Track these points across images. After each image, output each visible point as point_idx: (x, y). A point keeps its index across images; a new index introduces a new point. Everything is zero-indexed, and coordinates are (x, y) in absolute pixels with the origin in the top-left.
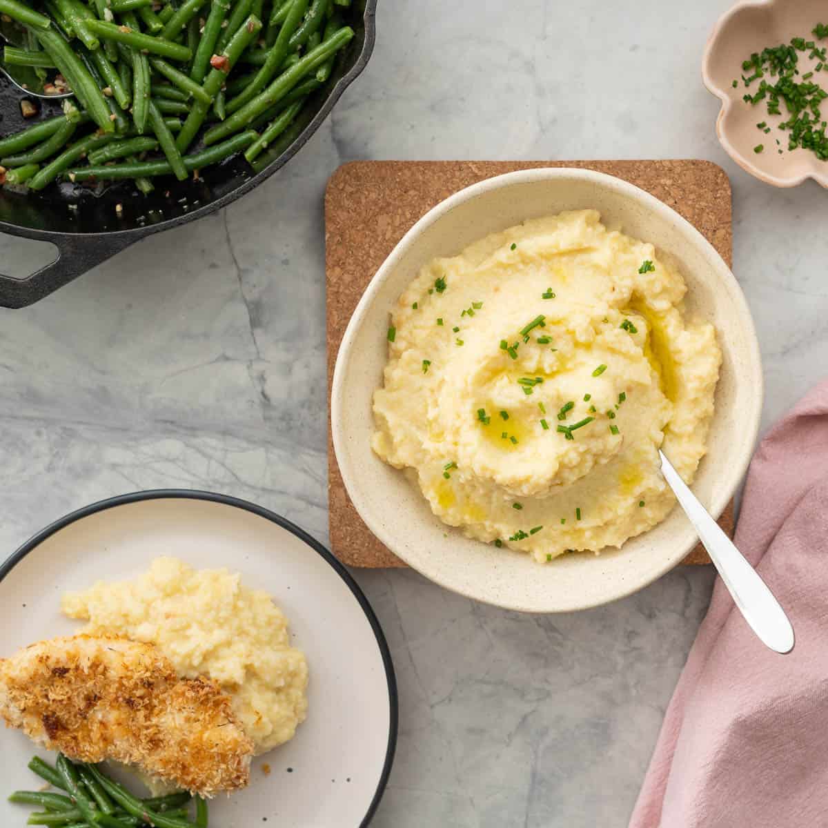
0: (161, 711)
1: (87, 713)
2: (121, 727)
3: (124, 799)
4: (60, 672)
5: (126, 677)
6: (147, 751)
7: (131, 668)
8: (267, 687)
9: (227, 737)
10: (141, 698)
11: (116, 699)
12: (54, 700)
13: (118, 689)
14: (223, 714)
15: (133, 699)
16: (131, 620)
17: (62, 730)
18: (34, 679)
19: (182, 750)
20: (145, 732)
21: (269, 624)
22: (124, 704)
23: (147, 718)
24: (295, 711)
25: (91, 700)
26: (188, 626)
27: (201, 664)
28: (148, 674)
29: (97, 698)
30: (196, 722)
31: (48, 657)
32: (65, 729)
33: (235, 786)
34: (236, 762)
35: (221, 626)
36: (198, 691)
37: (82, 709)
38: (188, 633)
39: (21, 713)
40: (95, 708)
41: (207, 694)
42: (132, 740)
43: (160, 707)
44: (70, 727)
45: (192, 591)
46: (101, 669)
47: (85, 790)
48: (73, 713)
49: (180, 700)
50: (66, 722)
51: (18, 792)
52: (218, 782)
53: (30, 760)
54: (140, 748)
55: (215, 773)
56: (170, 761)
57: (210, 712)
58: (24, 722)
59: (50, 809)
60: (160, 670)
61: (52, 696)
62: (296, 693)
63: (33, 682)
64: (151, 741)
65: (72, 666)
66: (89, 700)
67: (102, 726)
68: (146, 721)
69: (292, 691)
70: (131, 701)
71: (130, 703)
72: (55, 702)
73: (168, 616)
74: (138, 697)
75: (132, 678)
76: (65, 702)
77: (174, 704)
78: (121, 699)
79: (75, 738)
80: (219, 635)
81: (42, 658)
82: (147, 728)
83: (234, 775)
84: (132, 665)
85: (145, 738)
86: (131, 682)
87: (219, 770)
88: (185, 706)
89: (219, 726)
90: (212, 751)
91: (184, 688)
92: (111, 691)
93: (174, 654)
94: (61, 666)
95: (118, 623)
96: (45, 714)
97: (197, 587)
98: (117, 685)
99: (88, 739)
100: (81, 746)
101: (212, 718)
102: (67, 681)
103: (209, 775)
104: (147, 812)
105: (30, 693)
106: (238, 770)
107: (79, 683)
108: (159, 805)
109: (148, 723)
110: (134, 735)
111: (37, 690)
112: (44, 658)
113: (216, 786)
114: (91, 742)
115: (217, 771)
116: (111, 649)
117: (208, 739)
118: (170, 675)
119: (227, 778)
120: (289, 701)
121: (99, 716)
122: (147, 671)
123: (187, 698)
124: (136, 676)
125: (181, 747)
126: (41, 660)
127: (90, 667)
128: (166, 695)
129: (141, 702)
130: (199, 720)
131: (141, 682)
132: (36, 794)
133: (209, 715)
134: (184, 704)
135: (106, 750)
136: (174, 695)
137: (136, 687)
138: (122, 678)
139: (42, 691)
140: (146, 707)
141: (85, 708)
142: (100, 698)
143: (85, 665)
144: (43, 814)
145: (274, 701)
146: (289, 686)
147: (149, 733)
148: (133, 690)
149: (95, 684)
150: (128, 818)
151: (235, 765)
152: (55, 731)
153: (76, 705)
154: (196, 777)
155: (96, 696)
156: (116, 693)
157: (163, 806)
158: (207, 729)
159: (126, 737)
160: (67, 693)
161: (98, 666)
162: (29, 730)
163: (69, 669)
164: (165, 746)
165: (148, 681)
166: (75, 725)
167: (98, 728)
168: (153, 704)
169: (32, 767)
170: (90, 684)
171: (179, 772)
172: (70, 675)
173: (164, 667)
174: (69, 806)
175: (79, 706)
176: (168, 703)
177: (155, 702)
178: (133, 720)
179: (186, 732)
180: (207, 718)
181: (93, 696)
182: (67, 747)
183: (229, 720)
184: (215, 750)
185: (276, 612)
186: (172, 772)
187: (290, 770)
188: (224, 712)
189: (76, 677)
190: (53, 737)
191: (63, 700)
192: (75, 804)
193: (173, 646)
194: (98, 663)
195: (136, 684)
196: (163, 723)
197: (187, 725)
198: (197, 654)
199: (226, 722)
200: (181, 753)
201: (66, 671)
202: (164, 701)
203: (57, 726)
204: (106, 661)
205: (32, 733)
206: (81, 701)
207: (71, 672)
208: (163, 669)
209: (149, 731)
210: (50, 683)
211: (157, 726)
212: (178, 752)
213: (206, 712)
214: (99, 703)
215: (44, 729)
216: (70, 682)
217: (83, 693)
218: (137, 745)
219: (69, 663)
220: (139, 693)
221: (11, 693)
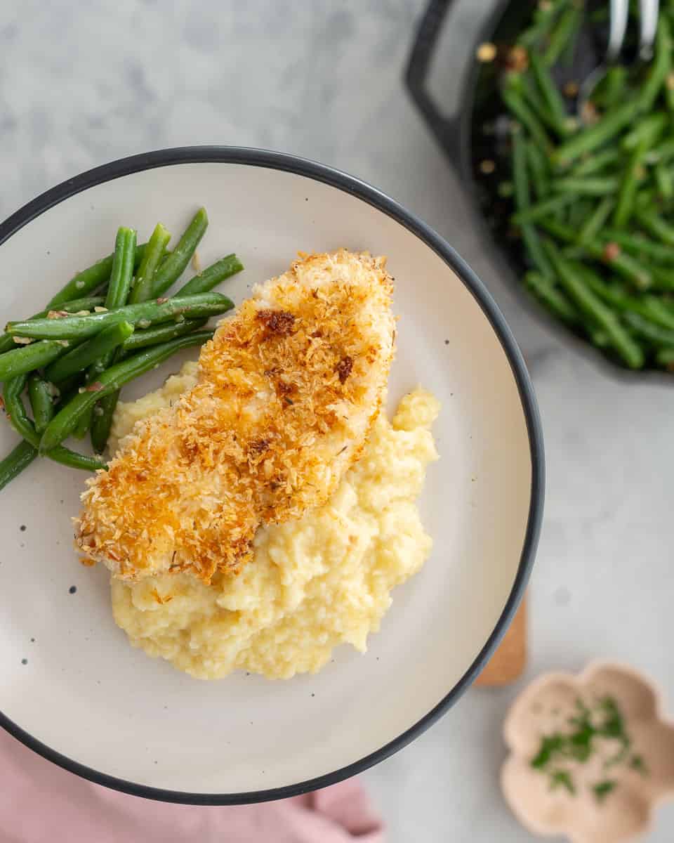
0: (230, 481)
1: (272, 380)
2: (233, 417)
3: (135, 367)
4: (344, 369)
5: (298, 457)
6: (184, 438)
7: (307, 469)
8: (197, 623)
9: (155, 558)
10: (261, 464)
11: (275, 430)
12: (310, 342)
13: (287, 437)
14: (187, 562)
15: (264, 452)
16: (369, 484)
17: (264, 332)
18: (351, 328)
19: (166, 487)
20: (212, 448)
21: (279, 660)
22: (263, 437)
23: (230, 459)
24: (148, 639)
25: (287, 392)
26: (327, 561)
27: (269, 557)
28: (289, 490)
29: (287, 404)
30: (194, 524)
31: (372, 361)
32: (264, 338)
33: (83, 535)
34: (115, 555)
35: (307, 602)
36: (235, 547)
37: (282, 375)
38: (319, 558)
39: (312, 290)
40: (275, 394)
41: (226, 556)
42: (209, 424)
43: (236, 484)
44: (263, 346)
45: (370, 581)
46: (324, 427)
47: (170, 321)
48: (281, 359)
49: (234, 517)
50: (272, 345)
51: (206, 225)
52: (100, 517)
53: (242, 261)
54: (193, 430)
55: (113, 518)
56: (157, 464)
57: (199, 550)
58: (297, 286)
59: (165, 256)
60: (287, 507)
61: (317, 342)
62: (171, 652)
63: (347, 325)
64: (196, 449)
65: (345, 389)
66: (289, 391)
67: (246, 391)
68: (226, 455)
69: (177, 648)
70: (263, 448)
71: (261, 446)
72: (307, 343)
73: (352, 539)
74: (263, 461)
75: (294, 464)
76: (301, 355)
77: (232, 504)
78: (271, 435)
79: (246, 345)
80: (297, 597)
81: (375, 353)
82: (216, 452)
83: (97, 540)
84: (311, 472)
85: (202, 444)
86: (289, 461)
87: (113, 525)
88: (222, 520)
89: (175, 553)
90: (145, 532)
91: (247, 526)
92: (289, 427)
93: (299, 529)
94: (353, 374)
95: (372, 465)
96: (297, 320)
97: (371, 590)
98: (293, 439)
99: (235, 363)
100: (231, 349)
101: (190, 549)
102: (328, 374)
103: (114, 508)
104: (102, 391)
105: (334, 313)
106: (104, 549)
107: (317, 389)
108: (103, 407)
109: (222, 456)
110: (215, 431)
111: (334, 325)
112: (372, 356)
113: (96, 510)
114: (230, 365)
115: (114, 522)
116: (344, 449)
117: (165, 531)
118: (274, 516)
119: (99, 531)
120: (163, 639)
121: (261, 395)
122: (294, 489)
123: (231, 527)
124: (294, 473)
125: (169, 487)
126: (372, 350)
127: (332, 413)
128: (249, 498)
129: (256, 462)
130: (195, 529)
131: (282, 475)
132: (193, 249)
133: (195, 546)
134: (226, 520)
135: (210, 381)
136: (244, 509)
137: (279, 464)
138: (300, 449)
139: (330, 331)
140: (246, 464)
141: (280, 378)
142: (285, 406)
143: (340, 408)
144: (164, 246)
145: (174, 624)
146: (185, 649)
147: (207, 452)
148: (276, 458)
149: (309, 409)
150: (107, 360)
151: (111, 551)
152: (268, 323)
153: (290, 369)
154: (120, 488)
155: (291, 403)
156: (282, 432)
157: (101, 411)
158: (177, 535)
159: (216, 416)
160: (312, 365)
161: (330, 424)
162: (283, 286)
163: (343, 384)
164: (180, 465)
165: (279, 486)
166: (264, 354)
167: (246, 385)
168: (244, 474)
169: (231, 258)
170: (311, 403)
171: (137, 469)
172: (334, 381)
173: (289, 514)
174: (157, 285)
175: (288, 373)
176: (238, 496)
177: (246, 481)
178: (235, 439)
179: (186, 503)
180: (191, 542)
181: (293, 399)
182: (238, 328)
183: (176, 566)
184: (145, 534)
185: (291, 673)
186: (141, 459)
187: (73, 590)
188: (190, 565)
189: (329, 389)
190: (260, 317)
191: (305, 354)
192: (156, 295)
193: (310, 531)
194: (333, 425)
195: (282, 467)
196: (213, 477)
197: (195, 509)
198: (286, 559)
199: (176, 562)
200: (160, 483)
201: (343, 378)
202: (242, 490)
203: (273, 330)
204: (332, 437)
205: (278, 290)
206: (293, 379)
207: (338, 384)
208: (286, 511)
209: (211, 454)
210: (336, 346)
211: (213, 468)
212: (164, 480)
213: (202, 544)
214: (280, 403)
215: (276, 309)
216: (325, 376)
217: (303, 387)
218: (198, 427)
219: (351, 386)
220: (268, 464)
221: (345, 288)
